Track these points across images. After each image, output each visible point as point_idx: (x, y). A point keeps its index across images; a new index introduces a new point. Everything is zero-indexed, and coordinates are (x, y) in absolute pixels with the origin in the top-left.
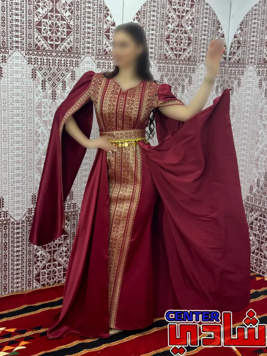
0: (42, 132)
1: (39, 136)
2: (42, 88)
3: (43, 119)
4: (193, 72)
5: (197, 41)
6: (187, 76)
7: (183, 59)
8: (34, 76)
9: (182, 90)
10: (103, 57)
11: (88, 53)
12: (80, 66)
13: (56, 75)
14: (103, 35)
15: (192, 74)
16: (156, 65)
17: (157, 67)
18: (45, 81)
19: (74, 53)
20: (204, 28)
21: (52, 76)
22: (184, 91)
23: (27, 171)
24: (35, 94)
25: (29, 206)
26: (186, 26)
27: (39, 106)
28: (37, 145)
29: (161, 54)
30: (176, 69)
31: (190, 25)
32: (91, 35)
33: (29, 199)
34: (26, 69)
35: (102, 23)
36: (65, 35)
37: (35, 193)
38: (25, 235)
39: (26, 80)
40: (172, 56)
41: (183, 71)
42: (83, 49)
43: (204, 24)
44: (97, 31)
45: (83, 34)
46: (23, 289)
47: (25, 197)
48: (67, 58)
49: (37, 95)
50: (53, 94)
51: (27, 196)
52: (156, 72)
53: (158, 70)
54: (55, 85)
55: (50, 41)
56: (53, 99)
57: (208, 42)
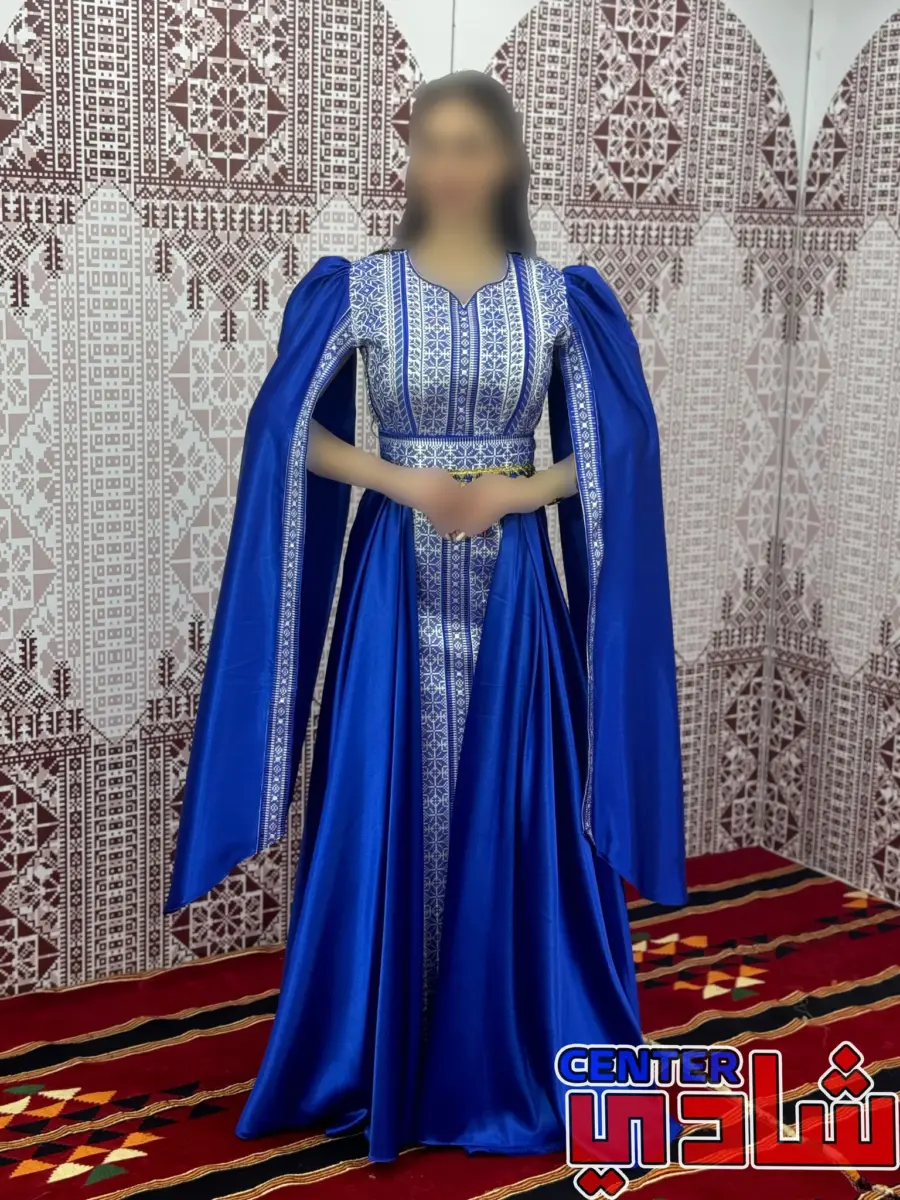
0: (192, 449)
1: (180, 461)
2: (188, 303)
3: (194, 406)
4: (684, 244)
5: (698, 139)
6: (666, 256)
7: (652, 199)
8: (163, 266)
9: (650, 304)
10: (387, 198)
11: (340, 186)
12: (314, 231)
13: (234, 260)
14: (386, 126)
15: (682, 248)
16: (562, 223)
17: (566, 230)
18: (199, 283)
19: (292, 189)
20: (720, 96)
21: (223, 265)
22: (658, 308)
23: (143, 578)
24: (166, 324)
25: (152, 692)
26: (660, 91)
27: (182, 365)
28: (174, 490)
29: (578, 186)
30: (629, 236)
31: (674, 89)
32: (348, 126)
33: (152, 668)
34: (136, 243)
35: (383, 88)
36: (262, 130)
37: (168, 649)
38: (139, 787)
39: (136, 280)
40: (615, 192)
41: (653, 240)
42: (322, 175)
43: (722, 83)
44: (367, 114)
45: (322, 126)
46: (135, 963)
47: (139, 663)
48: (271, 207)
49: (174, 328)
50: (225, 323)
51: (144, 658)
52: (564, 247)
53: (570, 237)
54: (232, 295)
55: (216, 150)
56: (225, 339)
57: (736, 140)
